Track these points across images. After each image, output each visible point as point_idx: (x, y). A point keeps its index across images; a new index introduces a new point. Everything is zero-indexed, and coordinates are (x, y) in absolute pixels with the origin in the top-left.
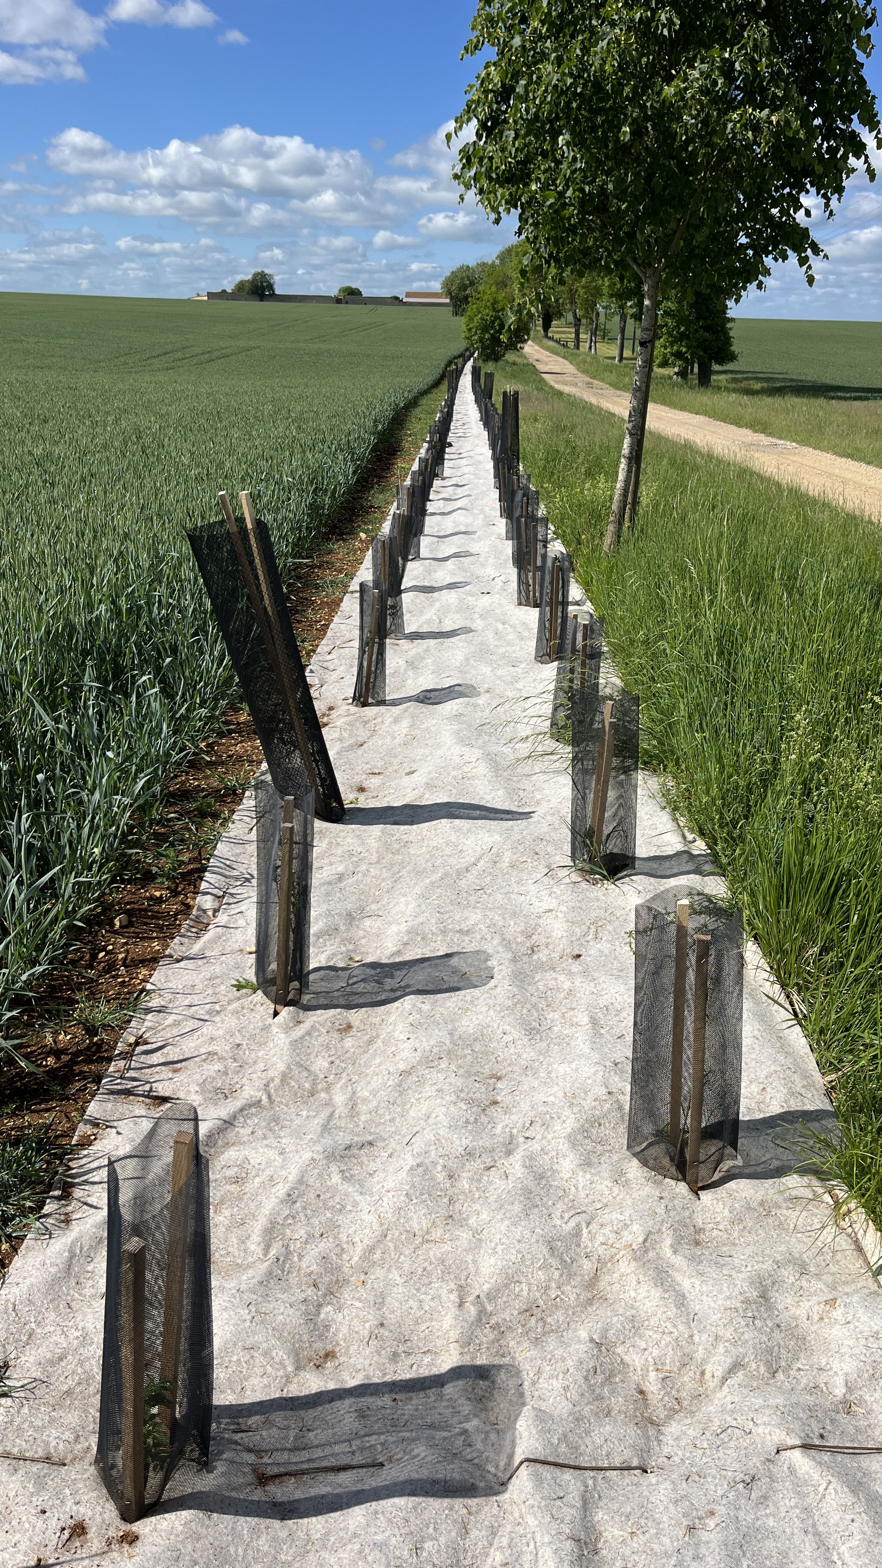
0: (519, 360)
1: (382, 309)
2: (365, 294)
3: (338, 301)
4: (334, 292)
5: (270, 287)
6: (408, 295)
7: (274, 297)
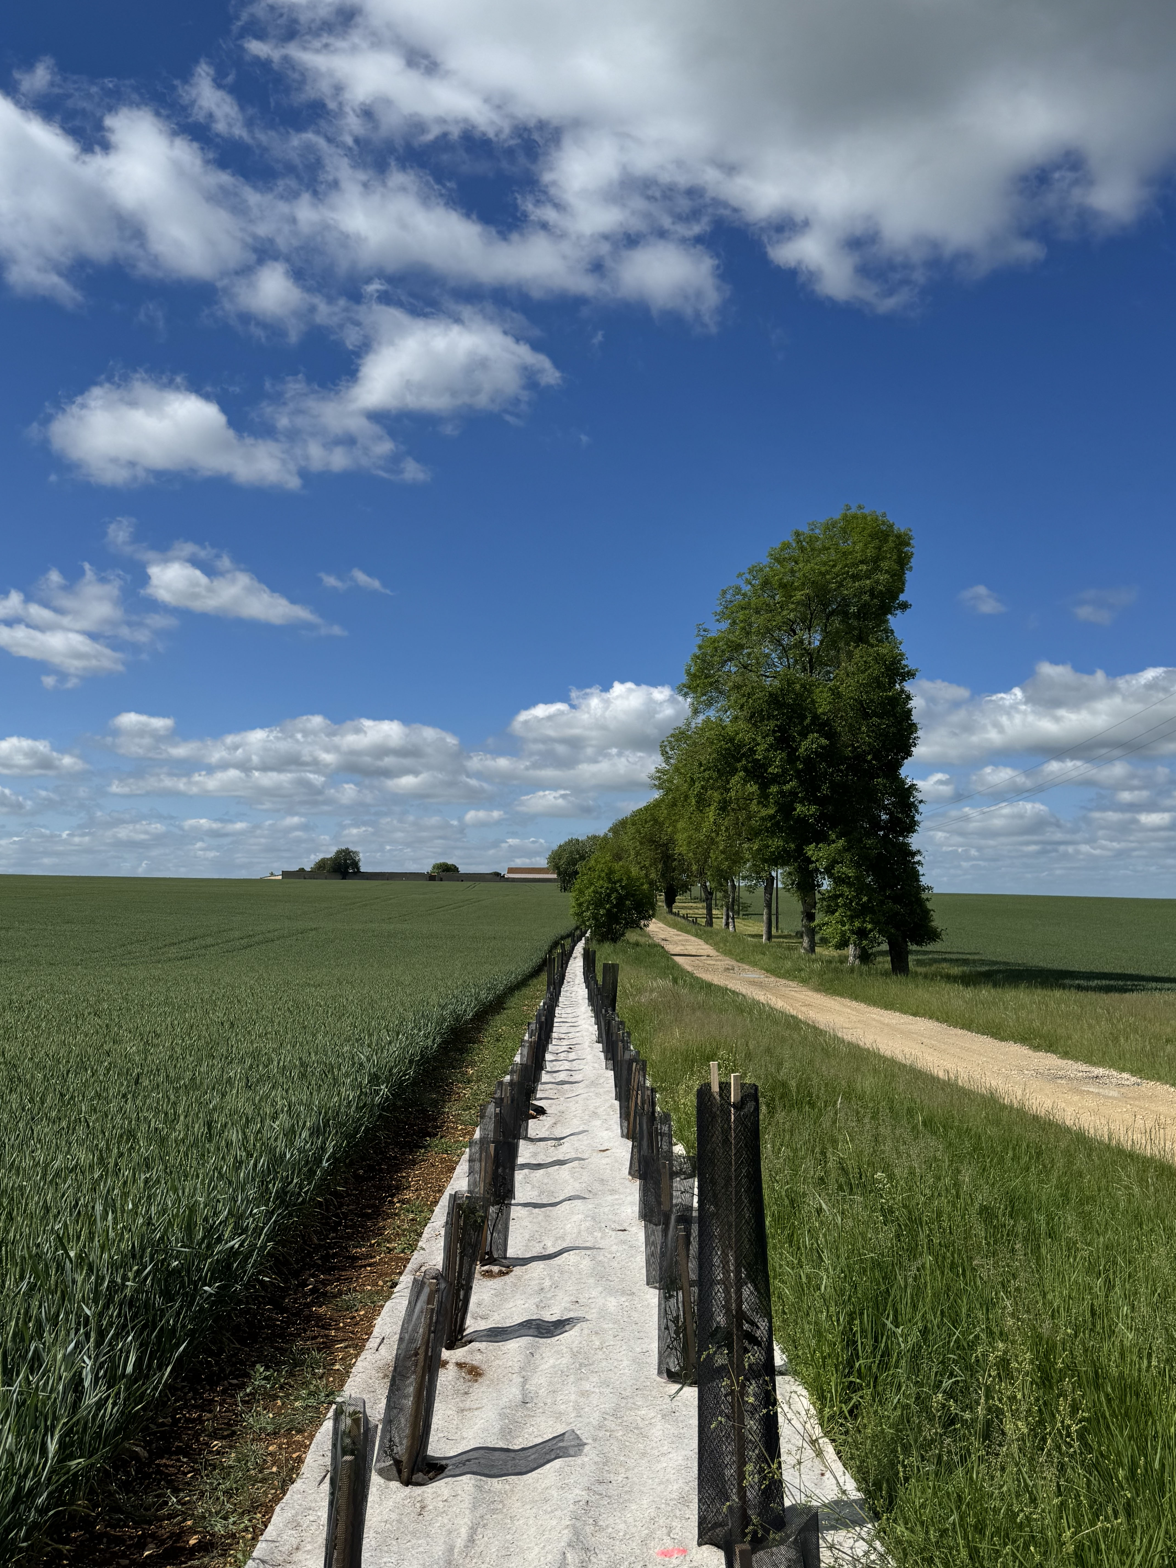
0: (642, 940)
1: (481, 885)
6: (511, 870)
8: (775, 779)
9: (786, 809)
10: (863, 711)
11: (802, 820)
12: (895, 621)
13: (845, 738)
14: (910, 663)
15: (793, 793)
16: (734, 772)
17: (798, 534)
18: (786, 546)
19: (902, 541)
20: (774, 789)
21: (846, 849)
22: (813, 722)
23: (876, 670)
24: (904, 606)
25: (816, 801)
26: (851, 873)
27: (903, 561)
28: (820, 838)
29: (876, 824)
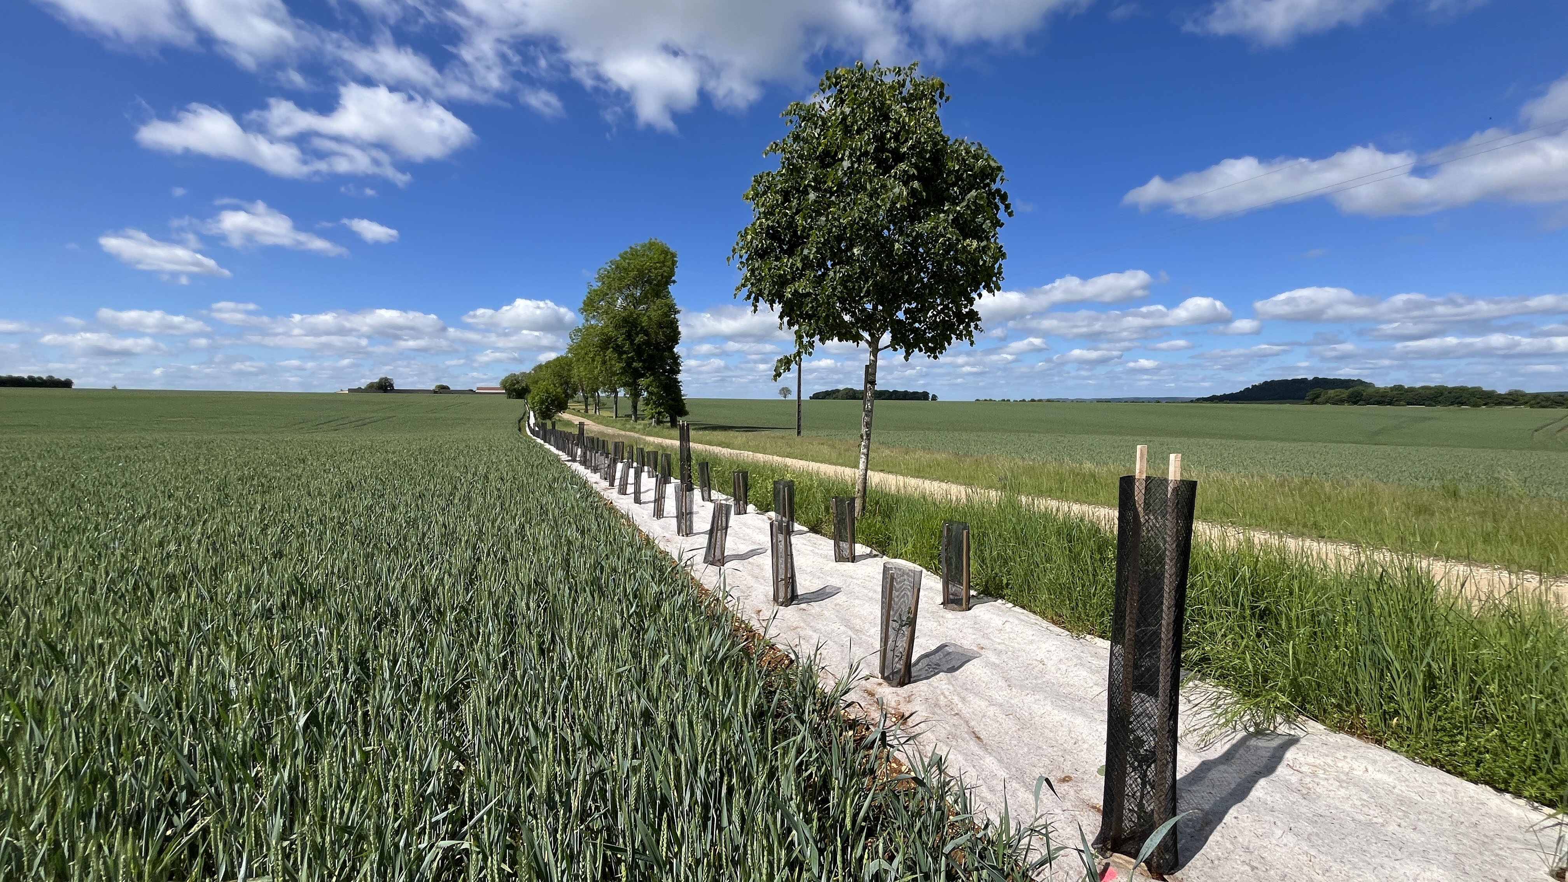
1: (462, 396)
2: (452, 388)
3: (435, 392)
4: (432, 387)
5: (391, 385)
6: (478, 389)
7: (393, 390)
8: (625, 352)
9: (629, 364)
10: (660, 325)
11: (636, 370)
12: (671, 288)
13: (653, 336)
14: (678, 307)
15: (632, 358)
16: (608, 349)
17: (631, 248)
18: (626, 253)
19: (674, 255)
20: (624, 356)
21: (653, 381)
22: (641, 330)
23: (666, 309)
24: (674, 282)
25: (641, 361)
26: (655, 390)
27: (674, 263)
28: (643, 376)
29: (665, 371)
